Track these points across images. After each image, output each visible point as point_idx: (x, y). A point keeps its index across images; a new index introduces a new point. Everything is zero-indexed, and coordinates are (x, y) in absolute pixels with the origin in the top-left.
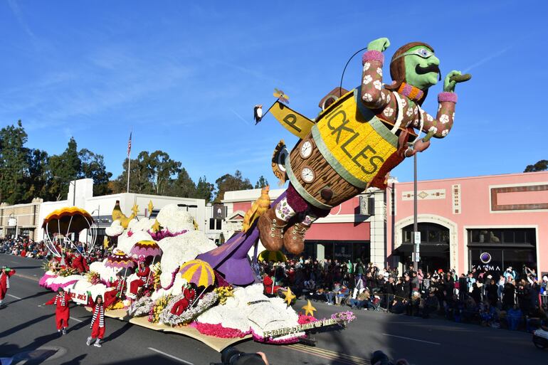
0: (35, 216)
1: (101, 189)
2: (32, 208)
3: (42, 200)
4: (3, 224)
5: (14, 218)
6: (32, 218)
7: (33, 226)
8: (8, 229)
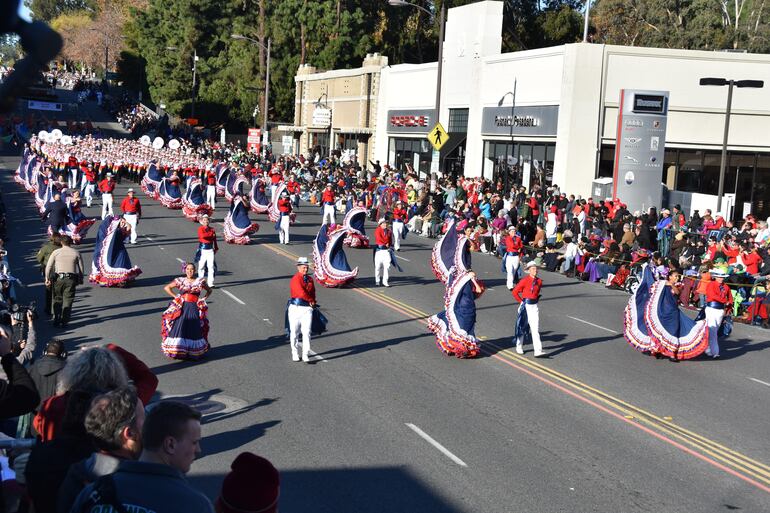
0: (369, 101)
1: (563, 24)
2: (363, 80)
3: (385, 59)
4: (304, 121)
5: (325, 107)
6: (362, 108)
7: (365, 130)
8: (315, 134)
